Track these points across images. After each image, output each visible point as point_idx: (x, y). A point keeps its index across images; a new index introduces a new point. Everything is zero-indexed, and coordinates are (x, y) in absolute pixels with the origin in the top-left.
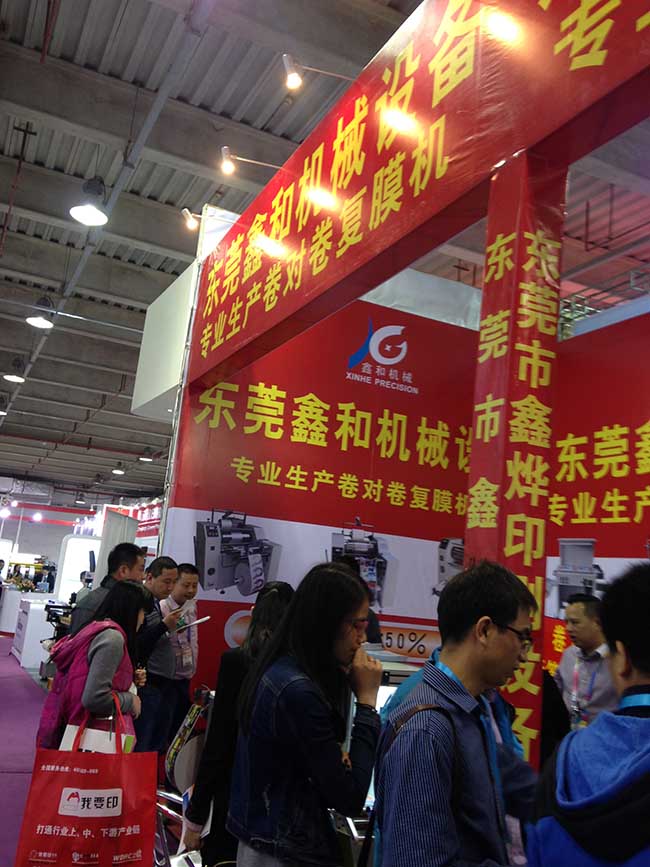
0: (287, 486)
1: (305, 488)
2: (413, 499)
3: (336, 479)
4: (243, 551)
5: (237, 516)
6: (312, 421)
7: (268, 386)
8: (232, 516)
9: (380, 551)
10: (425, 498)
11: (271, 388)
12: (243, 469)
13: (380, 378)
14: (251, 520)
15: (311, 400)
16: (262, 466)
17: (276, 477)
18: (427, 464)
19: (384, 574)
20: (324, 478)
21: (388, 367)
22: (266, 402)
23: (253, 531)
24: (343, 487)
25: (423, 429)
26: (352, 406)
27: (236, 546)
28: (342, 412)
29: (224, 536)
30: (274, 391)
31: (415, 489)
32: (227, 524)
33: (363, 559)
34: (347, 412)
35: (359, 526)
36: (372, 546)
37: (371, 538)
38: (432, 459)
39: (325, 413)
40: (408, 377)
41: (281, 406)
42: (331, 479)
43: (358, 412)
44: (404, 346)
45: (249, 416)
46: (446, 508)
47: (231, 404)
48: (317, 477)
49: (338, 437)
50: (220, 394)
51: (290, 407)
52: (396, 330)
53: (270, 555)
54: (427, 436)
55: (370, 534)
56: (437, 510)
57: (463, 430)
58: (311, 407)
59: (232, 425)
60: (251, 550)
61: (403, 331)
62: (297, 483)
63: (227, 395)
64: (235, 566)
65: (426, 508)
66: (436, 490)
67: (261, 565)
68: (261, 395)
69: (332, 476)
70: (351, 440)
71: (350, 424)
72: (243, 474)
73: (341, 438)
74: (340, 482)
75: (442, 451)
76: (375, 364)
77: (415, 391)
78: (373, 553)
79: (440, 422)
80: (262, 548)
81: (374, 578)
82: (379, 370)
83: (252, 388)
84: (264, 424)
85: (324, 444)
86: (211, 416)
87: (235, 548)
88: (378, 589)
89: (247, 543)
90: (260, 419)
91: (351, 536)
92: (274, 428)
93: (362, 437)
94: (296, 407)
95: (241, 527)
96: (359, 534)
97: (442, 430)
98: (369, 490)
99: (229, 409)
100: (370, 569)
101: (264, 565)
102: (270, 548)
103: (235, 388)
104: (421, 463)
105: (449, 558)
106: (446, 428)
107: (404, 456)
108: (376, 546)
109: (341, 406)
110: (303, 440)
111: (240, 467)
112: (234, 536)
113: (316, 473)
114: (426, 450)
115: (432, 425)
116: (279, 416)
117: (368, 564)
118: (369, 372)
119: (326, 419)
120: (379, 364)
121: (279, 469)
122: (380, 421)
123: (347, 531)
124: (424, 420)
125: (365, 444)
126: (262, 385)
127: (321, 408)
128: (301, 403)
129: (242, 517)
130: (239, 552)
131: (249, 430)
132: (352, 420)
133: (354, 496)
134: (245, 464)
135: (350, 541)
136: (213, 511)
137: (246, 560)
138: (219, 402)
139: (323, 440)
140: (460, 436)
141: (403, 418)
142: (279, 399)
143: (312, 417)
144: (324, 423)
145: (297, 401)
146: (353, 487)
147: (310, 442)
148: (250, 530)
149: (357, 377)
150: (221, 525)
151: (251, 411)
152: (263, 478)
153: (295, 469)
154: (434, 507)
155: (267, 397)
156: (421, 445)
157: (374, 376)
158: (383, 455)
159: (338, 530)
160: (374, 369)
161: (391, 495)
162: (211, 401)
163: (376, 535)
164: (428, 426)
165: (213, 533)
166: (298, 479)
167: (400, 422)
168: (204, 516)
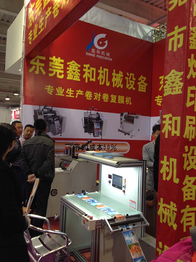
0: (67, 96)
1: (73, 97)
2: (111, 99)
3: (84, 93)
4: (52, 120)
5: (49, 107)
6: (74, 71)
7: (57, 57)
8: (47, 107)
9: (101, 118)
10: (115, 99)
11: (58, 58)
12: (50, 90)
13: (98, 54)
14: (54, 109)
15: (73, 63)
16: (57, 89)
17: (62, 93)
18: (116, 87)
19: (102, 125)
20: (80, 93)
21: (101, 50)
22: (56, 64)
23: (56, 112)
24: (87, 96)
25: (114, 74)
26: (88, 66)
27: (49, 118)
28: (85, 68)
29: (45, 115)
30: (59, 60)
31: (112, 96)
32: (46, 110)
33: (95, 121)
34: (87, 68)
35: (93, 110)
36: (98, 116)
37: (97, 113)
38: (117, 85)
39: (79, 68)
40: (108, 54)
41: (62, 65)
42: (82, 93)
43: (91, 68)
44: (106, 42)
45: (50, 69)
46: (123, 102)
47: (43, 65)
48: (77, 92)
49: (84, 77)
50: (38, 60)
51: (66, 66)
52: (103, 36)
53: (62, 121)
54: (115, 77)
55: (97, 112)
56: (119, 103)
57: (128, 74)
58: (73, 66)
59: (44, 73)
60: (55, 119)
61: (106, 36)
62: (70, 95)
63: (41, 61)
64: (50, 125)
65: (116, 102)
66: (119, 96)
67: (59, 125)
68: (54, 61)
69: (83, 92)
70: (89, 78)
71: (88, 72)
72: (50, 92)
73: (85, 77)
74: (86, 94)
75: (121, 82)
76: (96, 49)
77: (111, 59)
78: (98, 119)
79: (120, 71)
80: (59, 119)
81: (99, 127)
82: (98, 52)
83: (50, 58)
84: (56, 73)
85: (79, 80)
86: (35, 69)
87: (49, 119)
88: (100, 131)
89: (53, 117)
90: (55, 71)
91: (90, 113)
92: (60, 74)
93: (93, 77)
94: (68, 66)
95: (51, 111)
96: (93, 112)
97: (121, 74)
98: (96, 97)
99: (43, 67)
100: (97, 124)
101: (60, 124)
102: (62, 118)
103: (44, 58)
104: (114, 86)
105: (123, 119)
106: (122, 73)
107: (108, 84)
108: (99, 116)
109: (85, 66)
110: (71, 78)
111: (48, 89)
112: (49, 115)
113: (77, 91)
114: (115, 82)
115: (117, 72)
116: (62, 70)
117: (97, 122)
118: (94, 52)
119: (79, 71)
120: (98, 49)
121: (63, 90)
122: (99, 71)
123: (89, 111)
124: (114, 70)
125: (94, 80)
126: (54, 57)
127: (77, 66)
128: (70, 65)
129: (51, 108)
130: (51, 120)
131: (51, 75)
132: (89, 71)
133: (91, 99)
134: (50, 88)
135: (90, 115)
136: (40, 106)
137: (54, 123)
138: (38, 64)
139: (79, 78)
140: (127, 76)
141: (107, 70)
142: (61, 63)
143: (74, 70)
144: (79, 72)
145: (68, 63)
146: (91, 96)
147: (74, 79)
148: (54, 112)
149: (90, 54)
150: (43, 111)
151: (51, 67)
152: (58, 93)
153: (69, 90)
154: (118, 102)
155: (56, 62)
156: (114, 80)
157: (96, 54)
158: (100, 84)
159: (86, 111)
160: (96, 51)
161: (104, 98)
162: (35, 63)
163: (99, 112)
164: (116, 73)
165: (40, 114)
166: (70, 93)
167: (106, 72)
168: (37, 107)
